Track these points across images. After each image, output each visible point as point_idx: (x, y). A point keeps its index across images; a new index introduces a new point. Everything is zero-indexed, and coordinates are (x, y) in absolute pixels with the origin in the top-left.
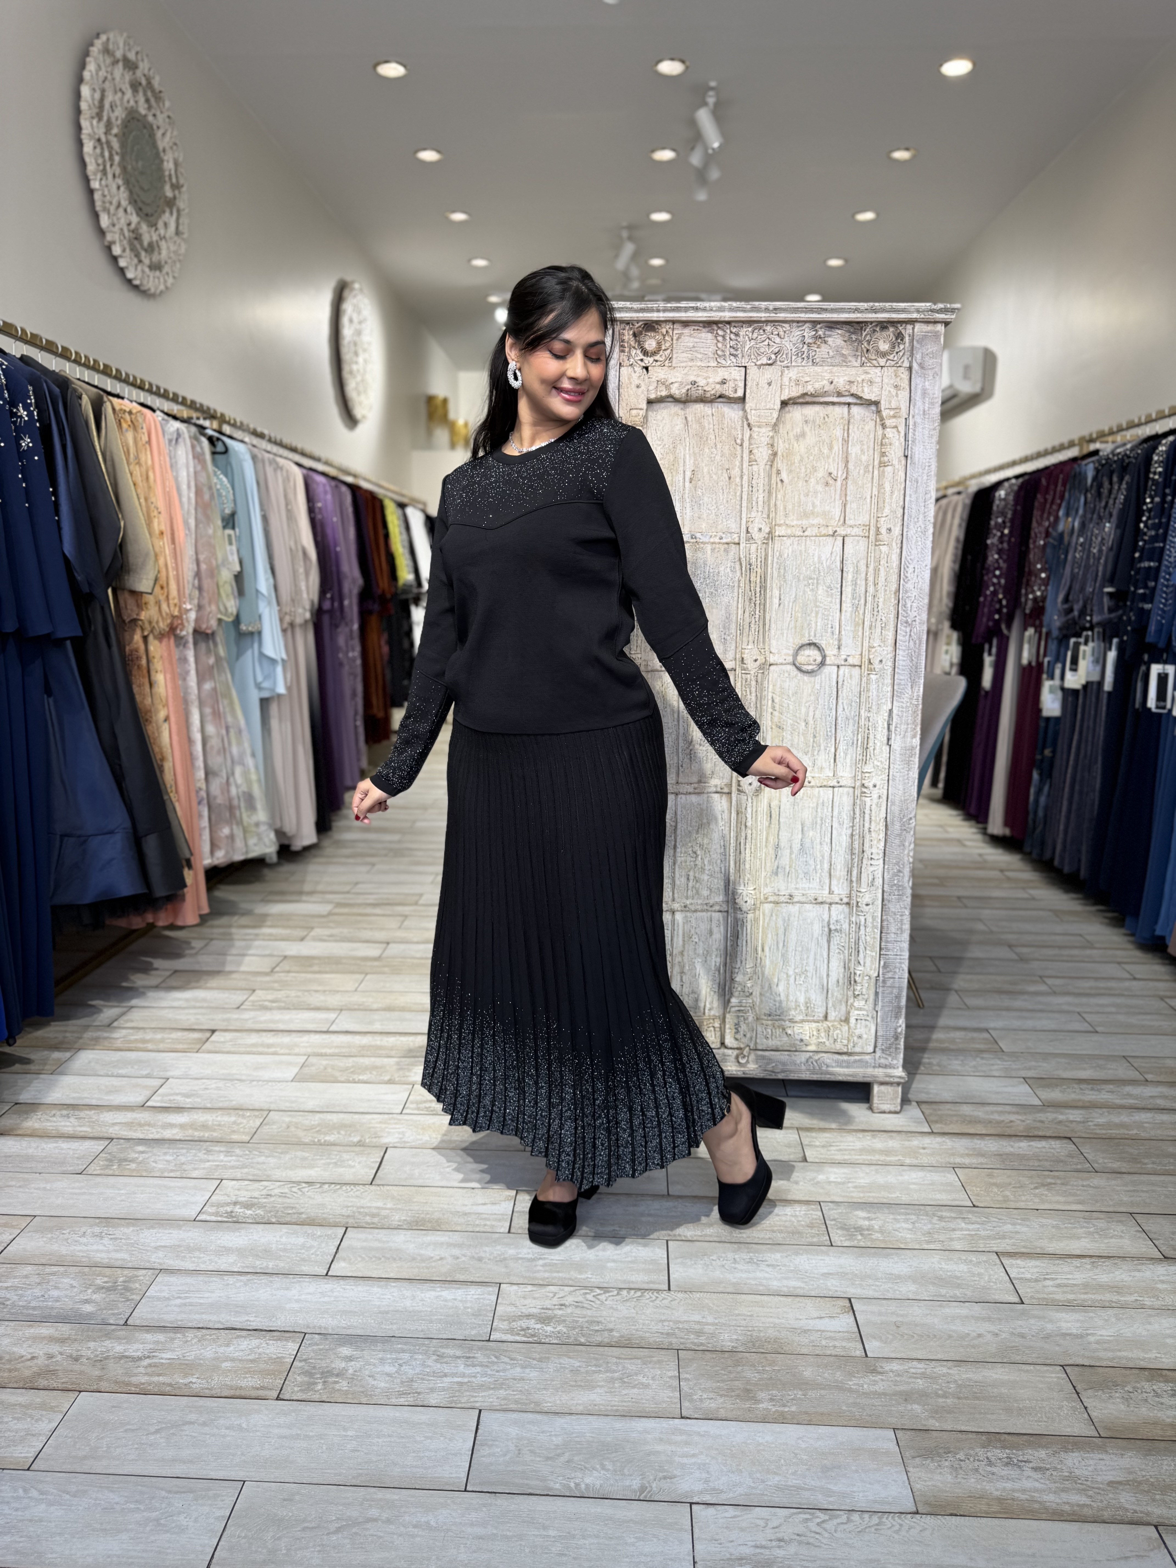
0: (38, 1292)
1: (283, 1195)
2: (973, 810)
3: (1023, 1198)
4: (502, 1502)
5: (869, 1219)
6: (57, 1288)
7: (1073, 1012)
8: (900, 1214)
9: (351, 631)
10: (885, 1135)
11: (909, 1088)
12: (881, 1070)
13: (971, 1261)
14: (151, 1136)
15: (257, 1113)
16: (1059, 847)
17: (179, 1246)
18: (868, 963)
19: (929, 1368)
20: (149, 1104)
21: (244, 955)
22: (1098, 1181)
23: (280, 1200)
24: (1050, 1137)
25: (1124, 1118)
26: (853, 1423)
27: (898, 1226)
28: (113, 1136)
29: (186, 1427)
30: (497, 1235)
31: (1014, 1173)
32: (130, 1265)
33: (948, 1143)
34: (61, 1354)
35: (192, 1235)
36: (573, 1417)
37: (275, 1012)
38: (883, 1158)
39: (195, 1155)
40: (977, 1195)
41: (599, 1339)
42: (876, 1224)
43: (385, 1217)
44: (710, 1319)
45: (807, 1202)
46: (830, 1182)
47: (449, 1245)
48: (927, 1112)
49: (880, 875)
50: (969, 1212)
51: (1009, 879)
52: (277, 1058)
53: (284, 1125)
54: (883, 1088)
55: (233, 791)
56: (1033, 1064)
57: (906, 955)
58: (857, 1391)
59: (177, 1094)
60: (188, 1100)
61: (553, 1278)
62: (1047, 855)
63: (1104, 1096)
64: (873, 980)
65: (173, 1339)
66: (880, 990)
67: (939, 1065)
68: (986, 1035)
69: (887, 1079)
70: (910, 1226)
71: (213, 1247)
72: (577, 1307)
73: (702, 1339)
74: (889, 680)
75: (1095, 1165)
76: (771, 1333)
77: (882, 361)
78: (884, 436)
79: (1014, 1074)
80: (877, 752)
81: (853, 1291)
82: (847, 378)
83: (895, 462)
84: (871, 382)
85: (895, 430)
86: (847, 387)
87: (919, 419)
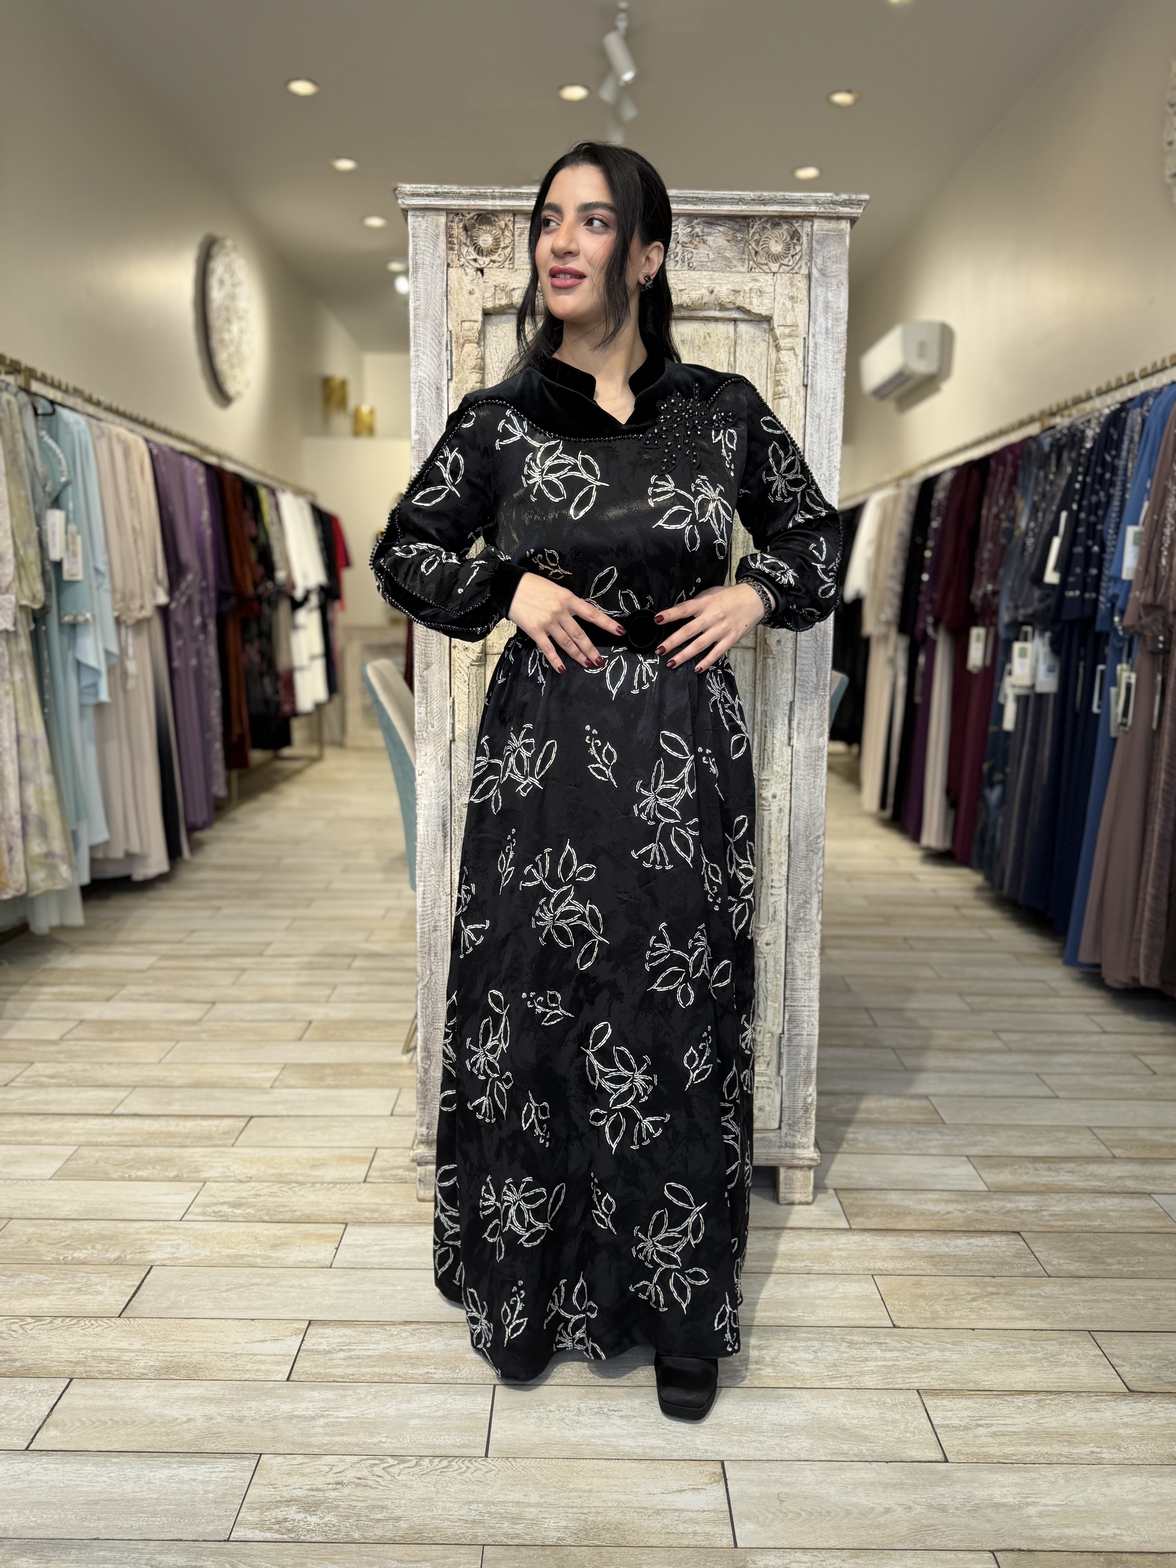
3: (957, 1314)
7: (1031, 1073)
8: (799, 1340)
11: (827, 1171)
12: (788, 1151)
13: (884, 1403)
18: (770, 1017)
22: (1050, 1288)
24: (995, 1232)
25: (1086, 1205)
27: (796, 1356)
30: (271, 1384)
31: (948, 1280)
33: (869, 1242)
37: (52, 1090)
38: (785, 1264)
40: (900, 1311)
41: (379, 1532)
42: (768, 1355)
43: (128, 1362)
44: (534, 1498)
47: (205, 1400)
48: (846, 1202)
49: (783, 907)
50: (888, 1335)
51: (964, 917)
52: (38, 1149)
53: (24, 1238)
54: (791, 1173)
56: (980, 1138)
57: (817, 1005)
61: (334, 1445)
63: (1063, 1177)
64: (776, 1038)
66: (785, 1052)
67: (865, 1141)
68: (924, 1103)
69: (796, 1162)
70: (811, 1356)
72: (358, 1485)
73: (519, 1528)
74: (789, 666)
75: (1049, 1268)
76: (613, 1516)
77: (774, 267)
78: (778, 361)
79: (955, 1151)
80: (776, 753)
81: (728, 1450)
82: (730, 287)
83: (793, 393)
84: (761, 292)
85: (791, 353)
86: (732, 298)
87: (820, 339)
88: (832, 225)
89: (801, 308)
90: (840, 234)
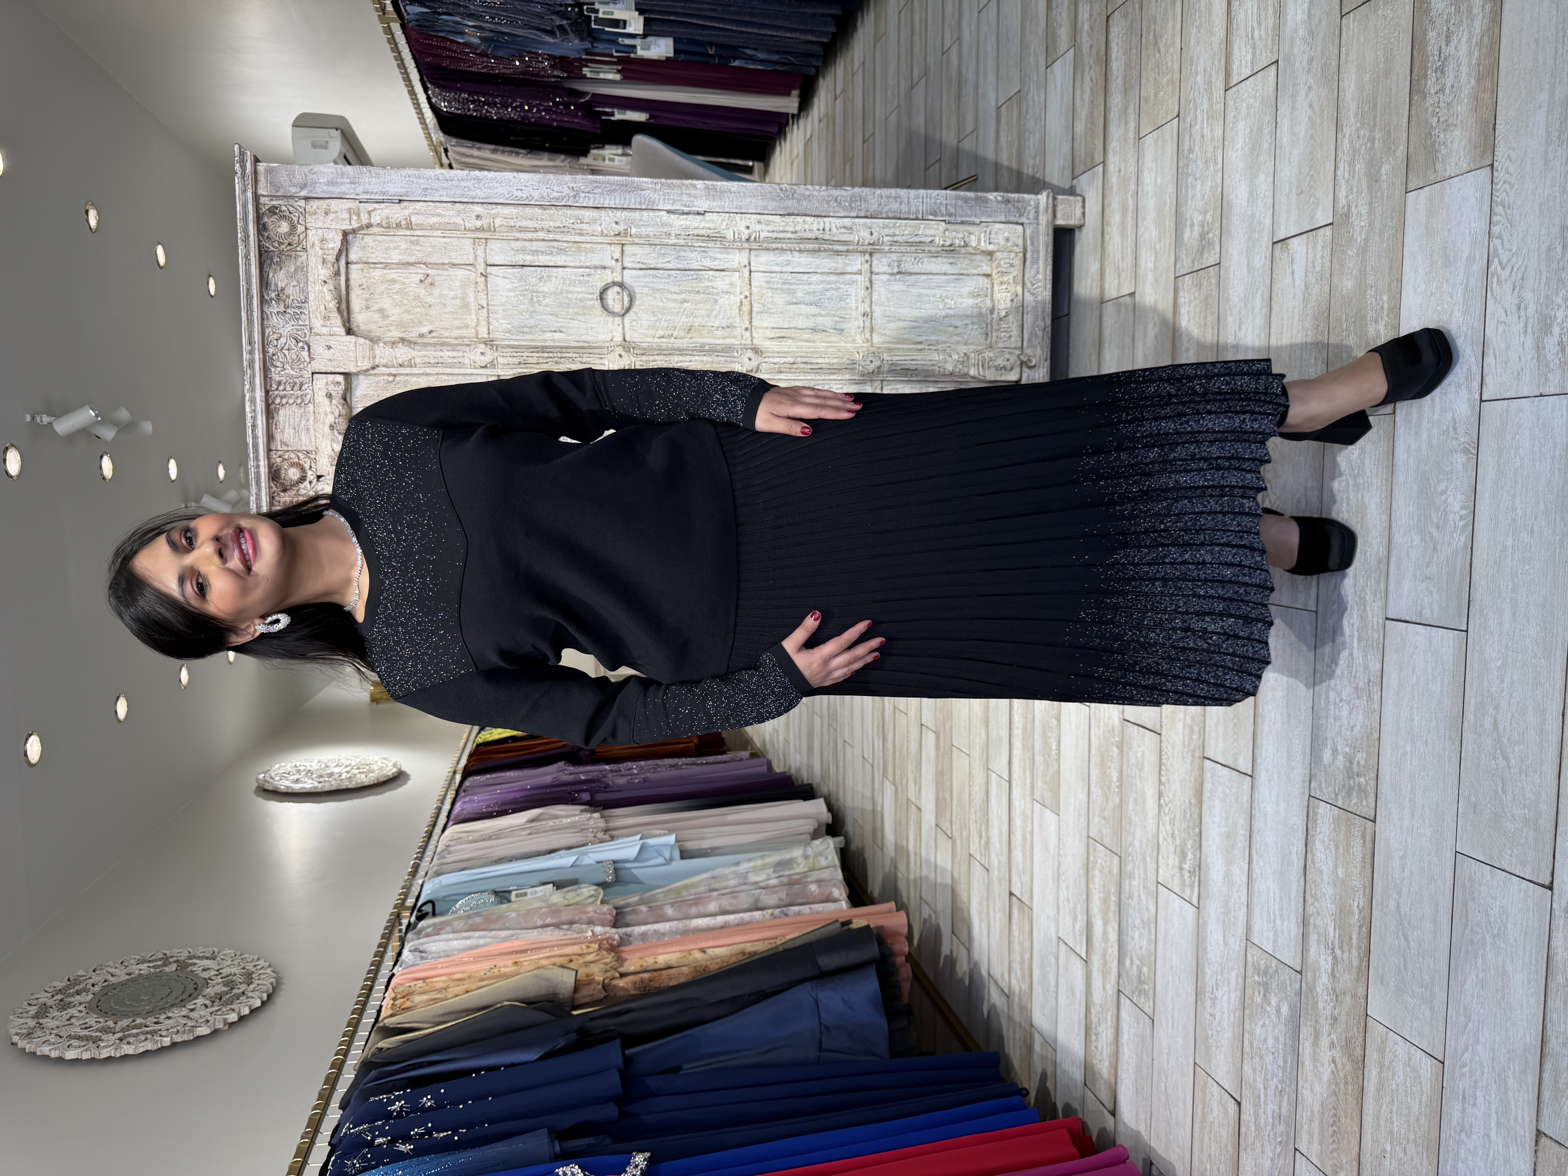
0: (1269, 1059)
1: (1172, 822)
2: (774, 129)
3: (1170, 64)
4: (1479, 593)
5: (1192, 226)
6: (1265, 1040)
7: (978, 18)
8: (1187, 194)
9: (612, 771)
10: (1107, 212)
11: (1059, 188)
12: (1041, 217)
13: (1235, 117)
14: (1116, 953)
15: (1091, 849)
16: (810, 38)
17: (1224, 922)
18: (932, 232)
19: (1344, 157)
20: (1084, 956)
21: (936, 866)
23: (1177, 824)
24: (1107, 38)
26: (1400, 236)
27: (1198, 195)
28: (1116, 990)
29: (1403, 912)
31: (1143, 73)
32: (1242, 970)
33: (1114, 145)
34: (1330, 1035)
35: (1213, 910)
36: (1393, 525)
37: (991, 834)
38: (1130, 214)
39: (1134, 909)
40: (1167, 113)
42: (1198, 218)
43: (1193, 719)
45: (1176, 291)
46: (1156, 268)
48: (1083, 169)
49: (841, 220)
50: (1184, 121)
51: (844, 90)
52: (1036, 831)
53: (1103, 821)
54: (1059, 215)
55: (773, 882)
56: (1031, 58)
57: (922, 192)
58: (1368, 232)
59: (1074, 928)
60: (1080, 917)
62: (818, 49)
64: (950, 227)
65: (1315, 926)
66: (959, 219)
67: (1035, 158)
68: (1003, 110)
69: (1050, 210)
70: (1199, 182)
71: (1225, 889)
74: (637, 215)
76: (1308, 324)
77: (300, 229)
78: (379, 225)
79: (1042, 79)
80: (712, 226)
81: (1265, 240)
82: (320, 266)
83: (406, 212)
84: (323, 240)
85: (373, 214)
86: (329, 265)
87: (360, 189)
88: (262, 178)
89: (334, 205)
90: (270, 171)
